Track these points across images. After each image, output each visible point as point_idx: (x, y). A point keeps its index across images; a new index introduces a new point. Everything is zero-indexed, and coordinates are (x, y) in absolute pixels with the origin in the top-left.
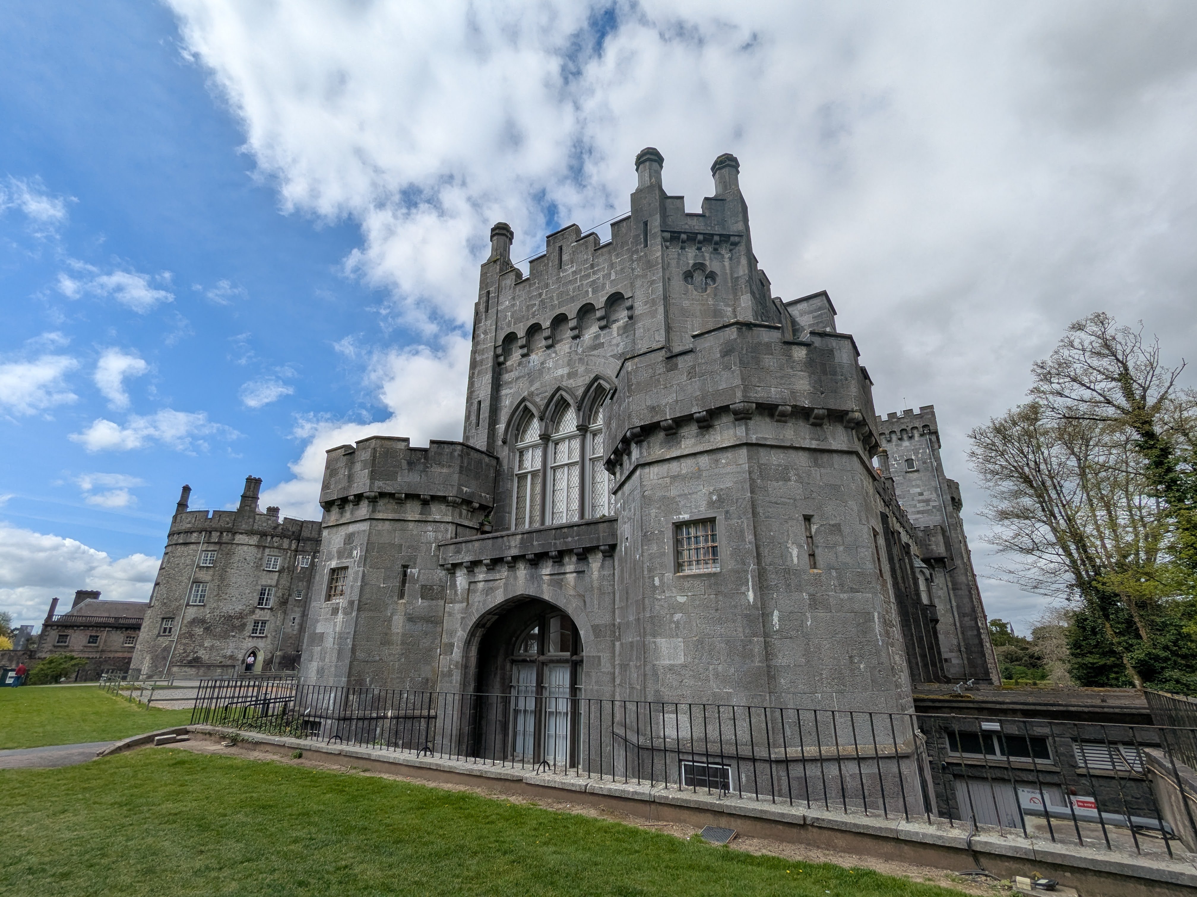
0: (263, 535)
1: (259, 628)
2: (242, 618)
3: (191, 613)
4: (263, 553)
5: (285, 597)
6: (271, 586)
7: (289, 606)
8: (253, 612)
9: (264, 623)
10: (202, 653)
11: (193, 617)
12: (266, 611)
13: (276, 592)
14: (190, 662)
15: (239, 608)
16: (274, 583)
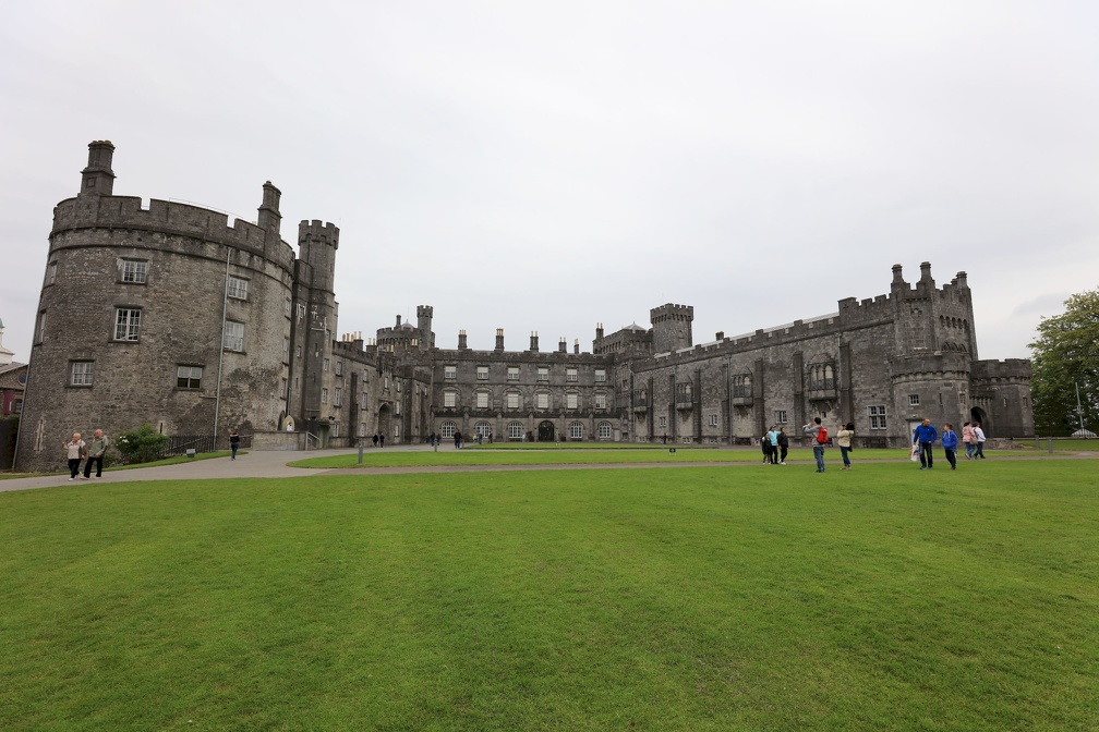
0: (284, 270)
3: (231, 362)
4: (284, 293)
5: (292, 352)
10: (251, 417)
11: (234, 367)
13: (289, 346)
15: (273, 361)
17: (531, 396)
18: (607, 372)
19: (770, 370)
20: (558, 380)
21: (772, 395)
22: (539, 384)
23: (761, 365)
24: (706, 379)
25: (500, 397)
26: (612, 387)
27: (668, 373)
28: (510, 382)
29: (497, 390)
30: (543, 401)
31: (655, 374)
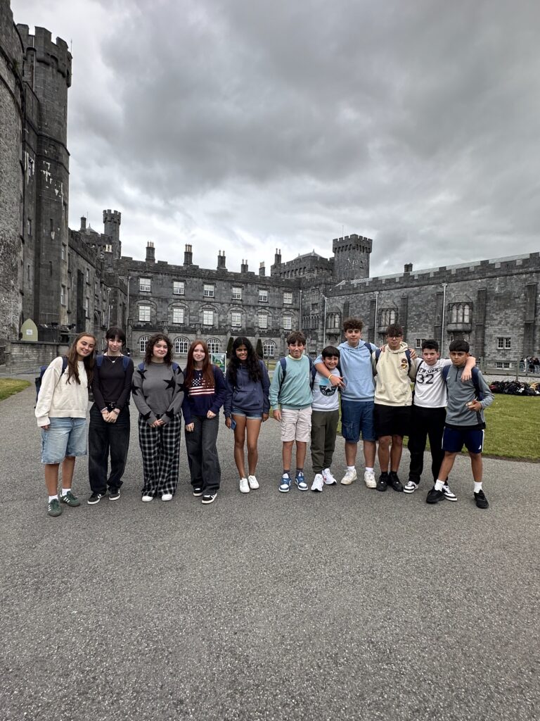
2: (15, 252)
7: (25, 245)
8: (20, 245)
15: (12, 231)
17: (225, 314)
18: (294, 296)
19: (496, 298)
20: (251, 300)
21: (496, 322)
22: (233, 303)
23: (484, 295)
24: (414, 305)
25: (196, 313)
26: (298, 310)
27: (367, 299)
28: (205, 299)
29: (193, 307)
30: (237, 319)
31: (351, 299)
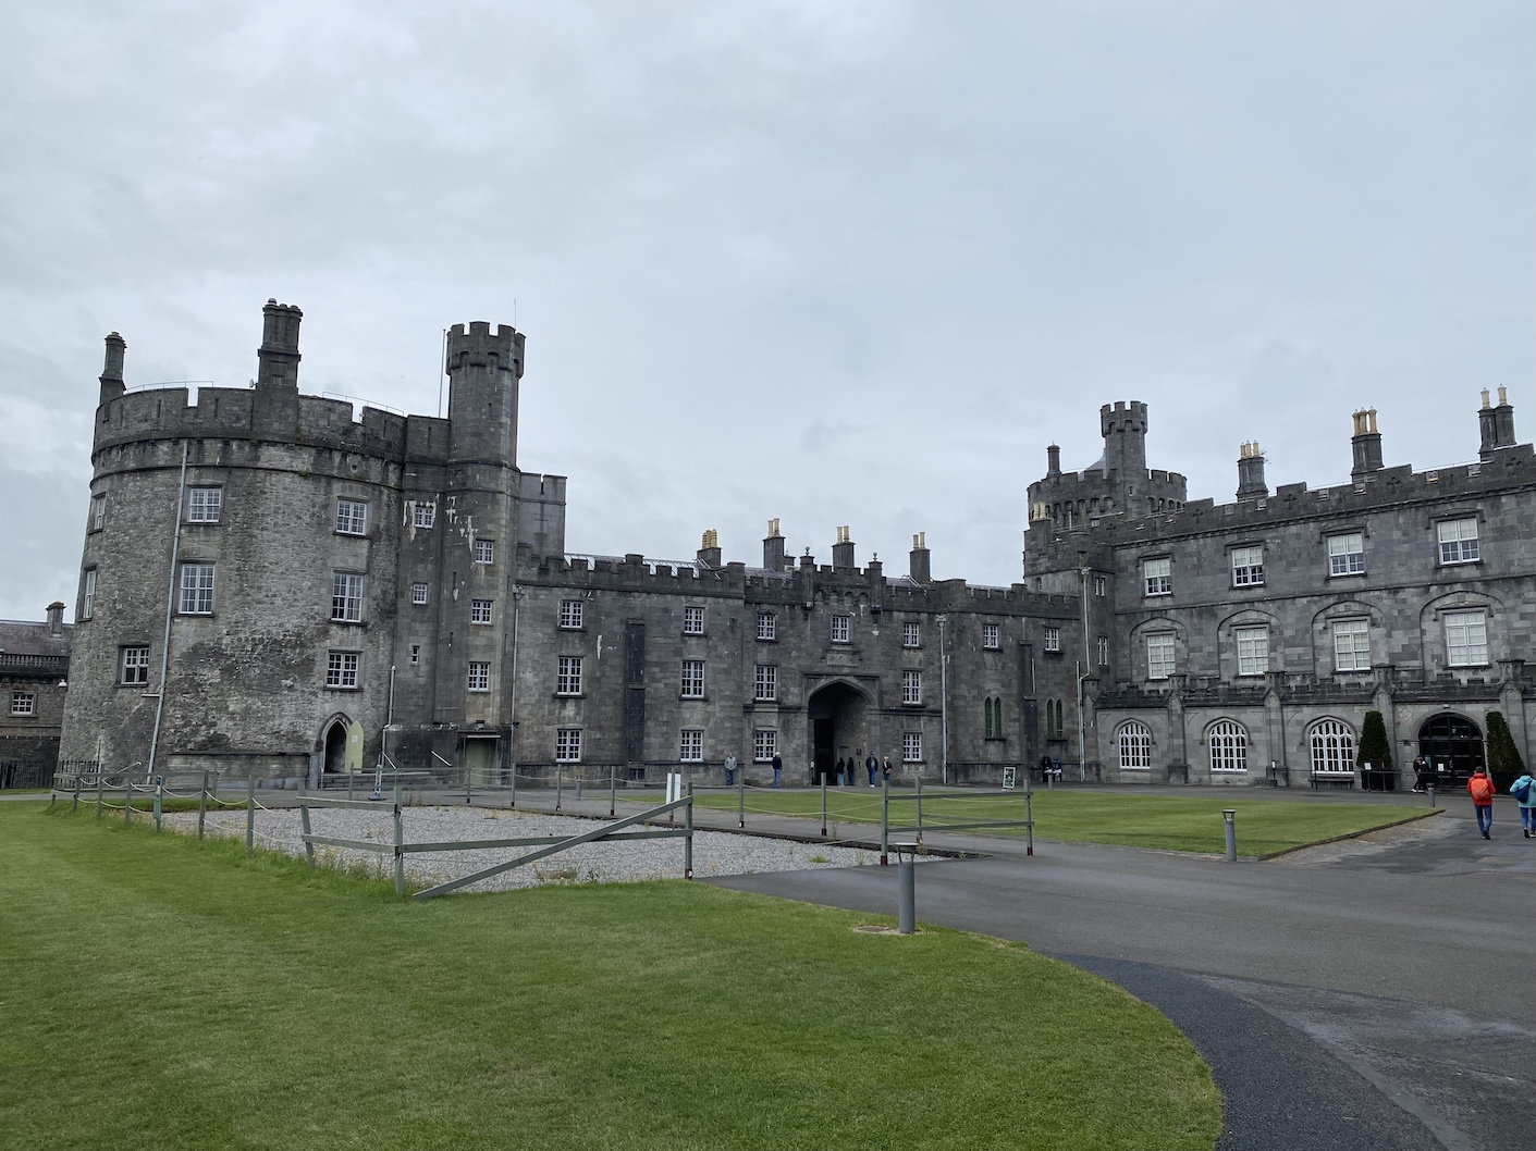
0: (323, 448)
1: (342, 669)
2: (302, 645)
3: (187, 634)
4: (328, 493)
5: (390, 597)
6: (355, 572)
7: (403, 621)
8: (324, 633)
9: (352, 656)
11: (191, 642)
12: (353, 629)
13: (368, 587)
14: (203, 745)
15: (292, 622)
16: (361, 565)
17: (1419, 623)
20: (1525, 556)
22: (1443, 578)
28: (1335, 586)
30: (1466, 640)
